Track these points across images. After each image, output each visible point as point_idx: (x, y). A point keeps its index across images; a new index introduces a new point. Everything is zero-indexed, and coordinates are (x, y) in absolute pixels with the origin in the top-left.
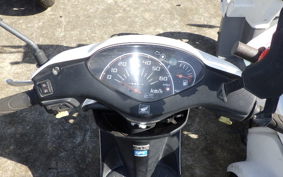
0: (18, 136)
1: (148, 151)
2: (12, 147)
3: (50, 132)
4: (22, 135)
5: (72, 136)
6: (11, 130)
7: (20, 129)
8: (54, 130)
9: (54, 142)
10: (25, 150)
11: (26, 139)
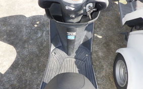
0: (8, 31)
1: (75, 36)
2: (5, 37)
3: (25, 30)
4: (10, 31)
5: (36, 33)
6: (4, 28)
7: (9, 28)
8: (27, 30)
9: (26, 36)
10: (12, 38)
11: (12, 33)
